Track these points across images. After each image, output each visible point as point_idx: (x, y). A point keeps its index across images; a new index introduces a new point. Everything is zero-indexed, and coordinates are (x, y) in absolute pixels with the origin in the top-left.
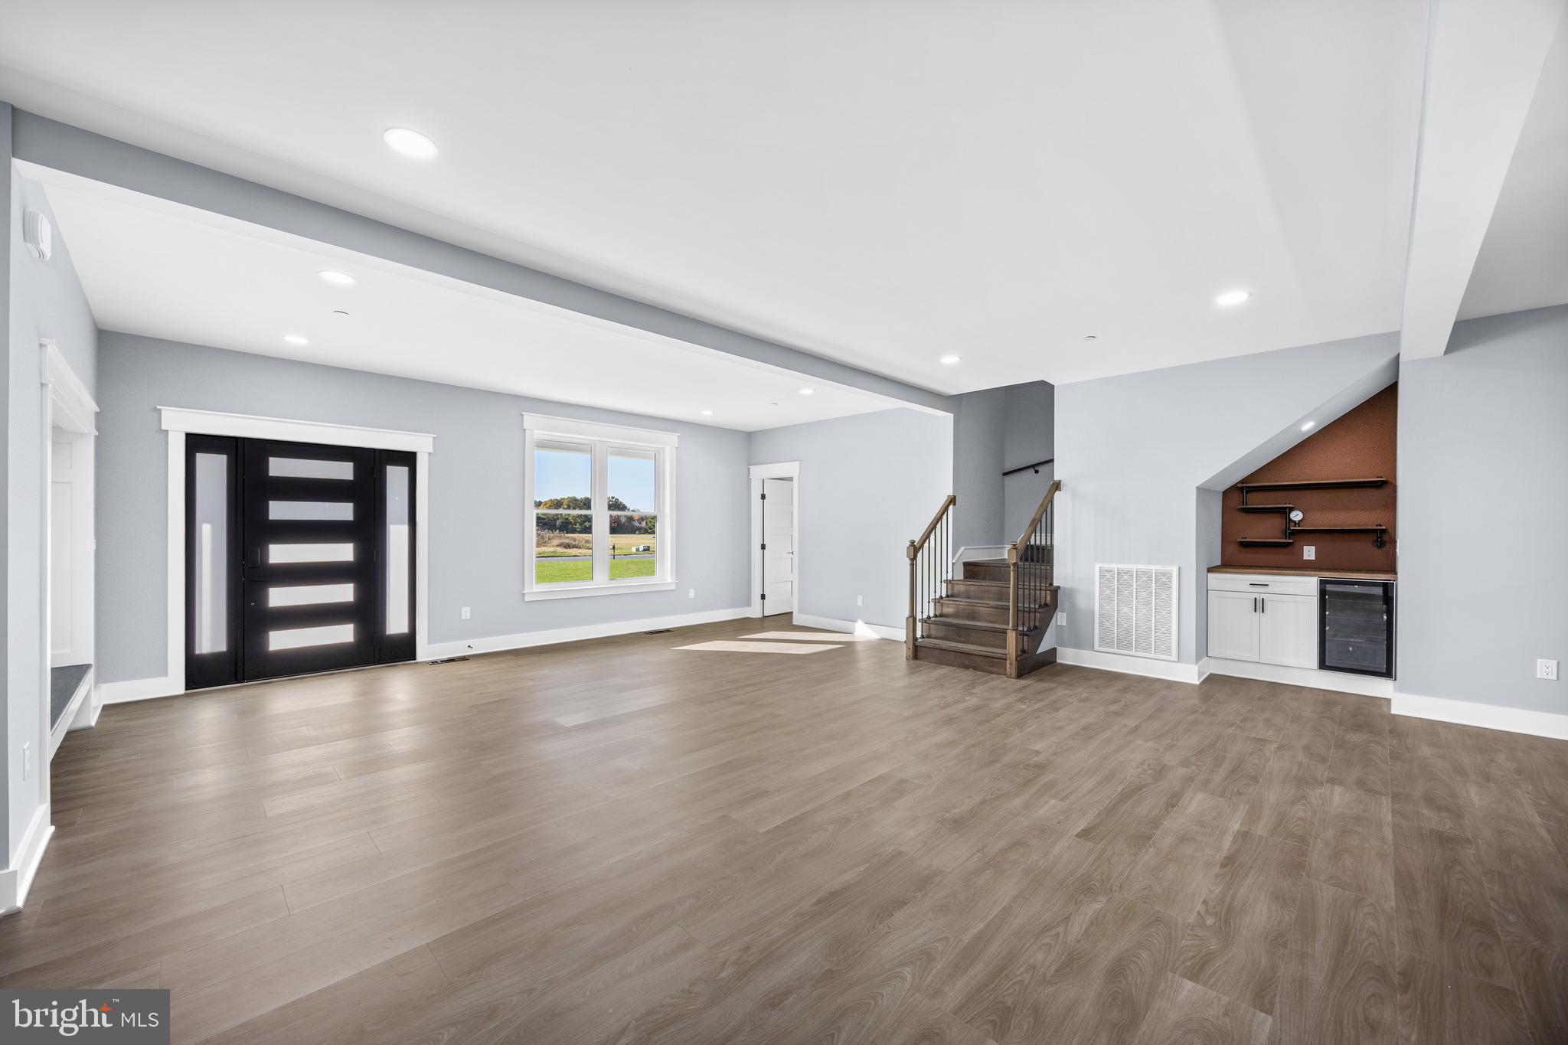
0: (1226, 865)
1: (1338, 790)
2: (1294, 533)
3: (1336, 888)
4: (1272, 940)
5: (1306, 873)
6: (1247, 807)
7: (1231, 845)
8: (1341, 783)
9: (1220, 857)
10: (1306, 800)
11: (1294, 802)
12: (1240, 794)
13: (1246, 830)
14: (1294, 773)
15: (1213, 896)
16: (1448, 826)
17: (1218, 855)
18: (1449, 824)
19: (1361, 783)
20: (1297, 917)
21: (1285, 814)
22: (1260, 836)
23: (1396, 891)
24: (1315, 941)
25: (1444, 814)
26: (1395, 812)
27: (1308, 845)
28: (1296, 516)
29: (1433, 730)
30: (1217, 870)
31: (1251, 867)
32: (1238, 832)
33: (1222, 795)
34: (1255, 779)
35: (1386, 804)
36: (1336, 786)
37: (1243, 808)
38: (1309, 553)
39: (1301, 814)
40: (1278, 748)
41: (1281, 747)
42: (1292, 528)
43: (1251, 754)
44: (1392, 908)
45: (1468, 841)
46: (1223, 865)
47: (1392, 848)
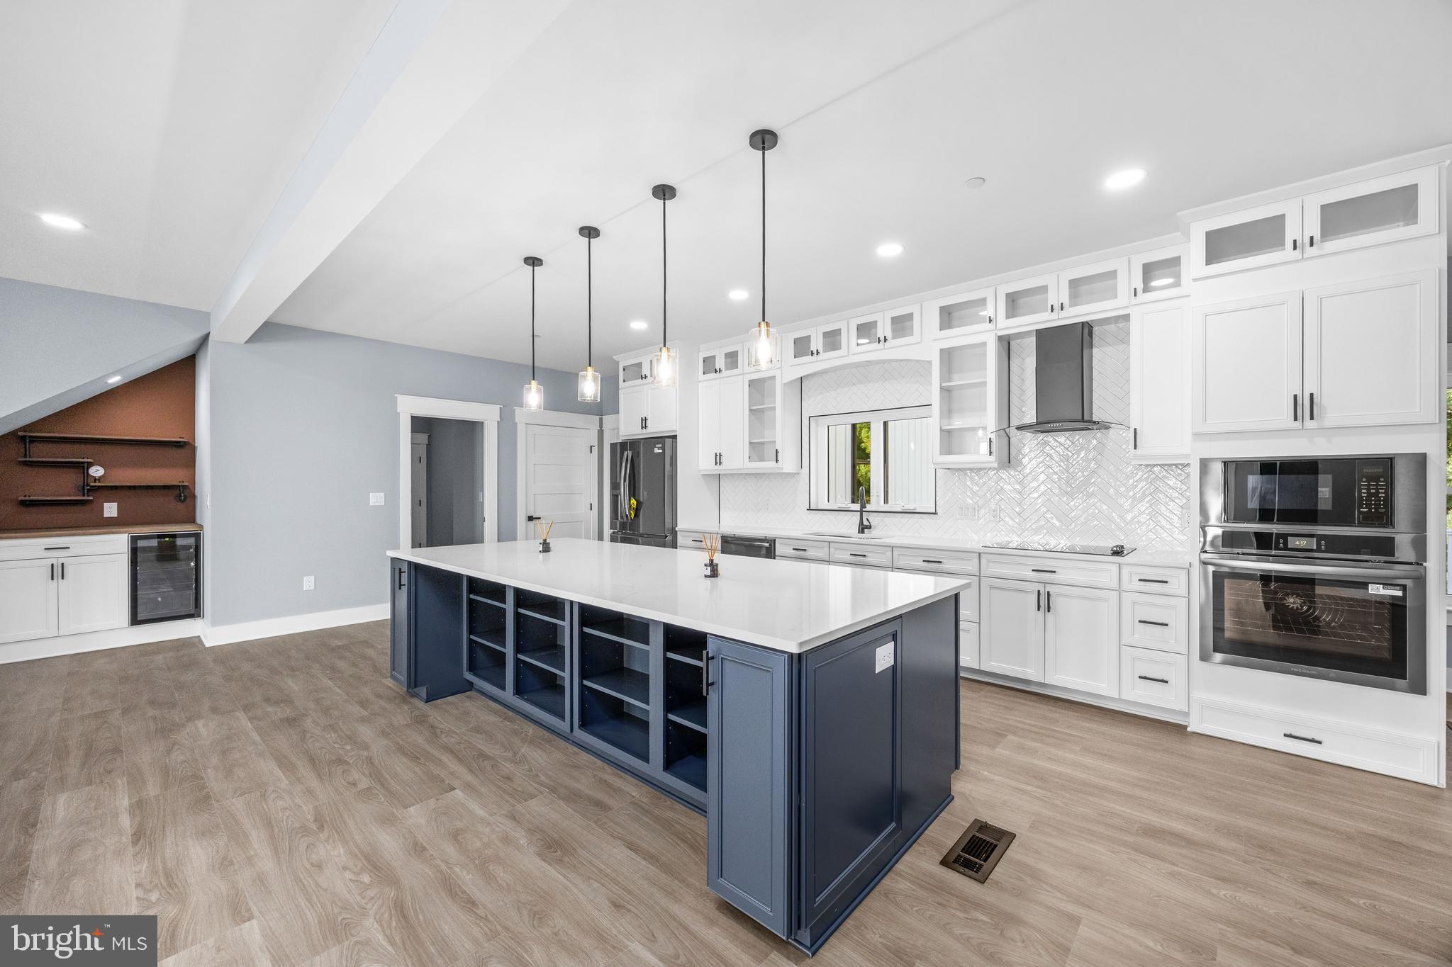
0: (138, 840)
1: (200, 724)
2: (94, 490)
3: (243, 797)
4: (219, 868)
5: (215, 800)
6: (125, 779)
7: (131, 821)
8: (199, 717)
9: (126, 839)
10: (178, 744)
11: (169, 751)
12: (110, 772)
13: (138, 799)
14: (153, 727)
15: (143, 875)
16: (288, 712)
17: (124, 839)
18: (288, 711)
19: (214, 710)
20: (228, 836)
21: (166, 765)
22: (155, 796)
23: (283, 772)
24: (251, 843)
25: (282, 705)
26: (251, 719)
27: (202, 778)
28: (97, 471)
29: (242, 650)
30: (131, 851)
31: (164, 827)
32: (131, 805)
33: (89, 783)
34: (117, 751)
35: (241, 716)
36: (196, 722)
37: (121, 783)
38: (111, 510)
39: (181, 758)
40: (123, 713)
41: (125, 712)
42: (92, 484)
43: (97, 730)
44: (287, 785)
45: (303, 715)
46: (135, 843)
47: (264, 744)
